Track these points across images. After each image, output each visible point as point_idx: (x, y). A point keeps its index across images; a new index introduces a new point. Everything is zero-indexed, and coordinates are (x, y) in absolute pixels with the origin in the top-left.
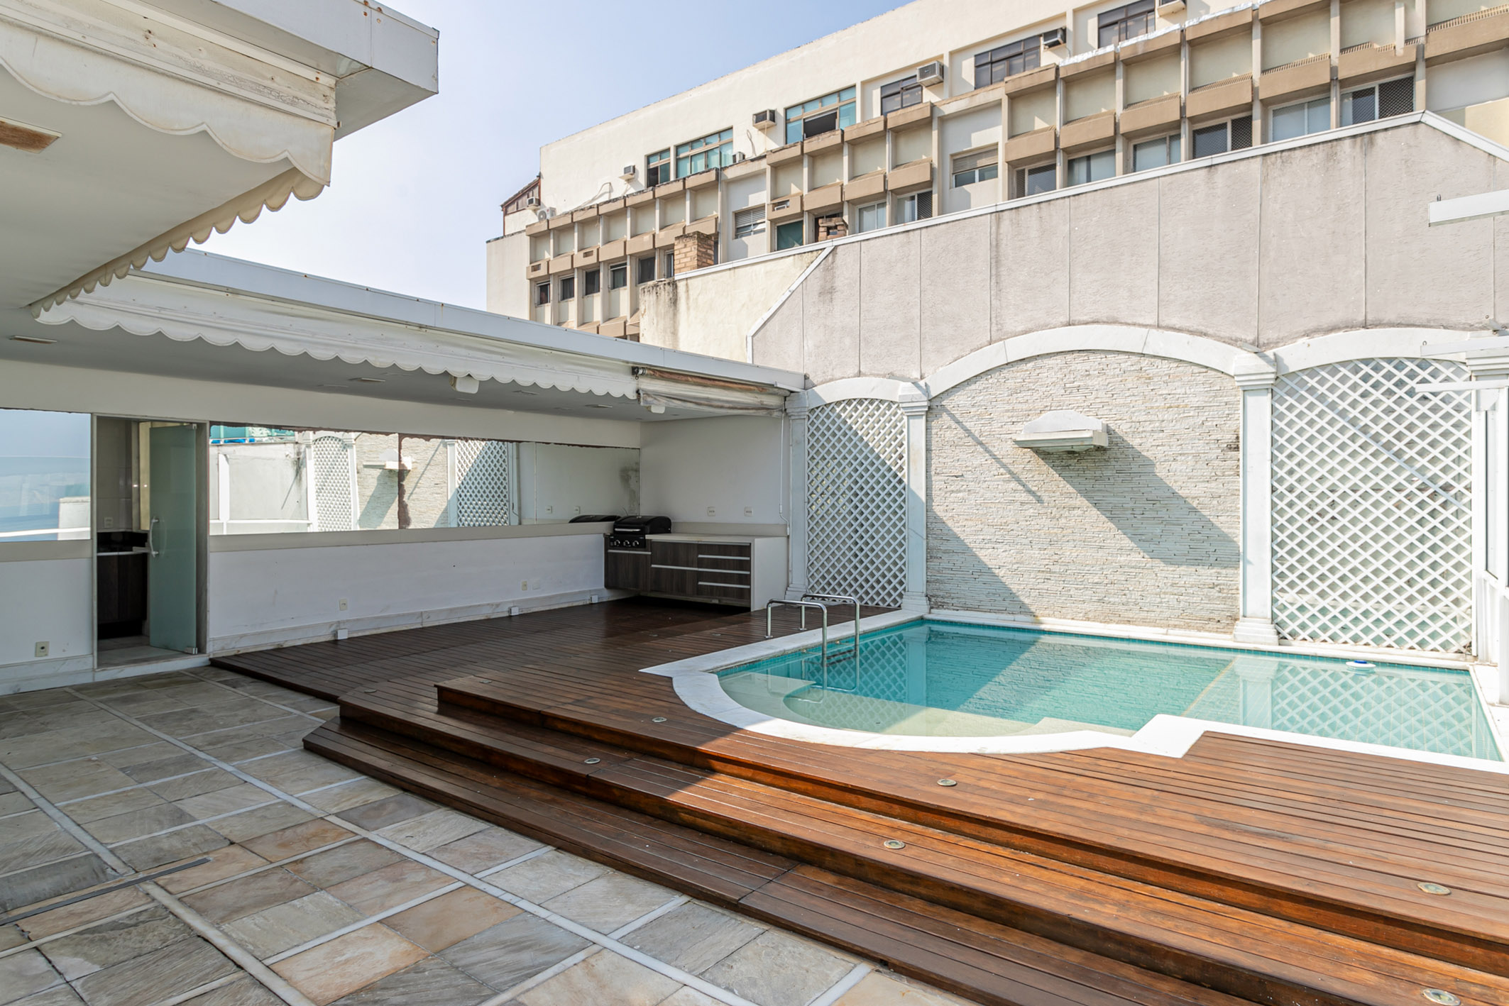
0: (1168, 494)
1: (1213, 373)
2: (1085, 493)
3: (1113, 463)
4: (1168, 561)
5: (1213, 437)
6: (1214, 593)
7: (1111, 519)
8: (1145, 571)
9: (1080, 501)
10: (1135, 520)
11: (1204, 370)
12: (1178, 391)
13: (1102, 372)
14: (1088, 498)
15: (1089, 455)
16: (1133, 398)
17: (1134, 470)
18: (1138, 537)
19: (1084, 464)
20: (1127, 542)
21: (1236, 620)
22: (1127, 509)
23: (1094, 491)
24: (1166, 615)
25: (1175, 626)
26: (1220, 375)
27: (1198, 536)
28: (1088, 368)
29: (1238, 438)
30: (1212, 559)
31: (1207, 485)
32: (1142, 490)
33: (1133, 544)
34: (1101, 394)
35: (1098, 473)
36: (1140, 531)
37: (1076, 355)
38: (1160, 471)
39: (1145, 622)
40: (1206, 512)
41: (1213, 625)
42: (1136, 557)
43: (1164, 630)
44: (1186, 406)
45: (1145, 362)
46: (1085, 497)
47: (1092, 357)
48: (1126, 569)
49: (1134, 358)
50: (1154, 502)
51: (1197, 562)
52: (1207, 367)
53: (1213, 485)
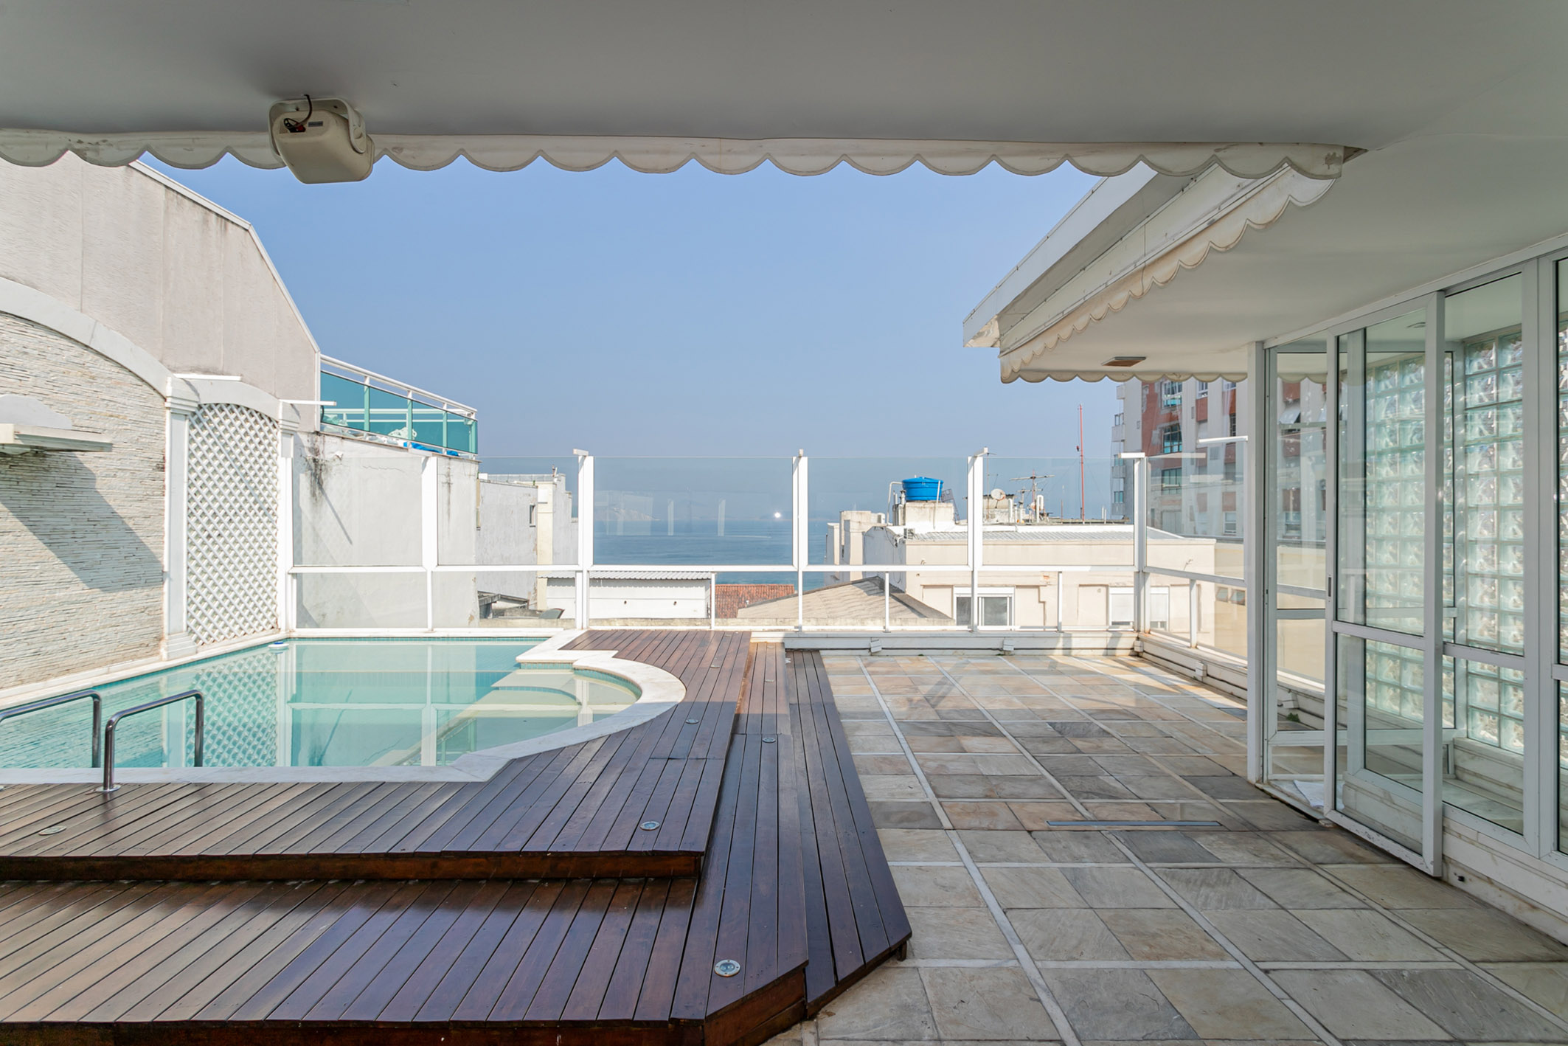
0: (109, 514)
1: (148, 388)
2: (20, 513)
3: (54, 474)
4: (105, 589)
5: (146, 455)
6: (145, 617)
7: (49, 545)
8: (85, 605)
9: (12, 523)
10: (75, 546)
11: (140, 383)
12: (119, 400)
13: (42, 355)
14: (22, 518)
15: (25, 461)
16: (75, 396)
17: (76, 484)
18: (77, 565)
19: (19, 472)
20: (68, 574)
21: (160, 640)
22: (66, 532)
23: (30, 510)
24: (104, 652)
25: (113, 662)
26: (152, 391)
27: (133, 559)
28: (26, 343)
29: (164, 458)
30: (143, 581)
31: (139, 504)
32: (84, 509)
33: (73, 575)
34: (40, 382)
35: (35, 486)
36: (81, 559)
37: (9, 320)
38: (101, 486)
39: (85, 666)
40: (139, 533)
41: (143, 650)
42: (78, 590)
43: (104, 669)
44: (125, 418)
45: (90, 357)
46: (18, 517)
47: (30, 330)
48: (66, 607)
49: (78, 349)
50: (94, 522)
51: (131, 586)
52: (143, 381)
53: (145, 504)
